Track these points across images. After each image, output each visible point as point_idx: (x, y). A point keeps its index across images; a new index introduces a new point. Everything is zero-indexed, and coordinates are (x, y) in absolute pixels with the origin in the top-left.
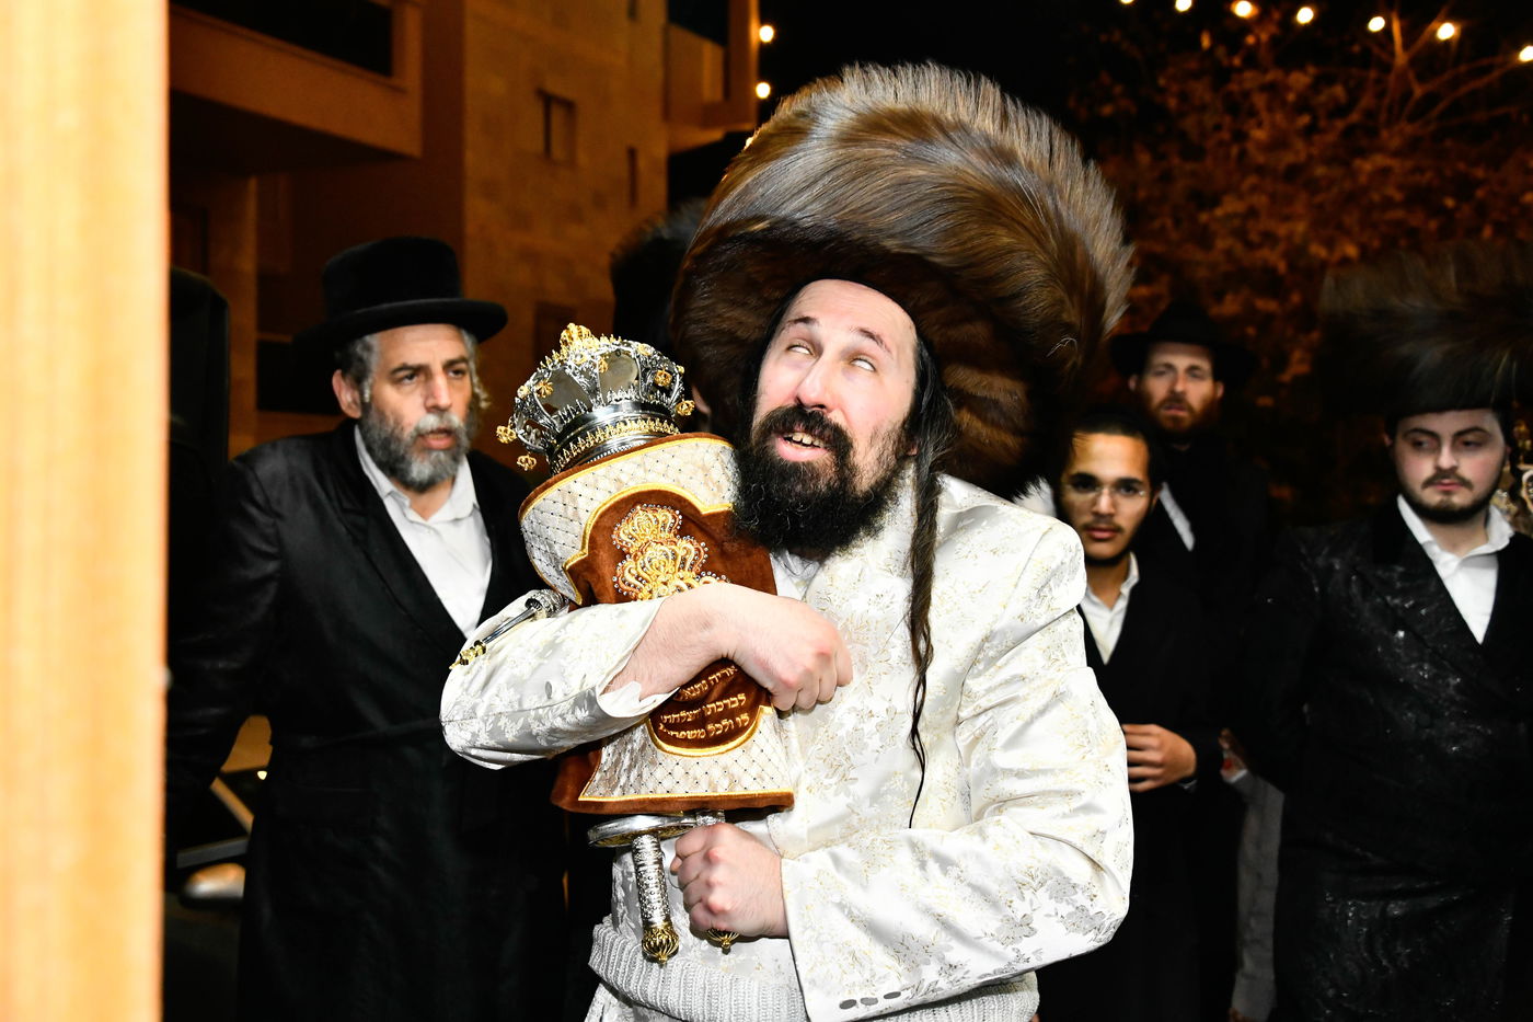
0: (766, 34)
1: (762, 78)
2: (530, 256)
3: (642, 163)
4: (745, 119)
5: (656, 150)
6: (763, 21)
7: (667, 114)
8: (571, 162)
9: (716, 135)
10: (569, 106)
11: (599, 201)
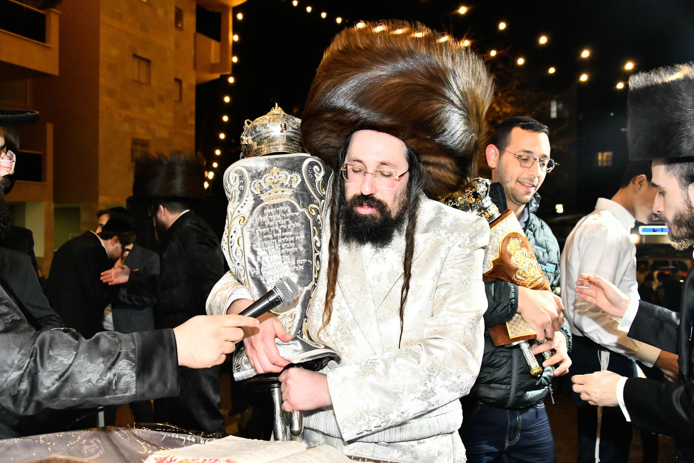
0: (236, 38)
1: (234, 55)
2: (129, 119)
3: (184, 85)
4: (228, 71)
5: (191, 80)
6: (234, 33)
7: (195, 67)
8: (149, 83)
9: (217, 76)
10: (148, 62)
11: (161, 99)
